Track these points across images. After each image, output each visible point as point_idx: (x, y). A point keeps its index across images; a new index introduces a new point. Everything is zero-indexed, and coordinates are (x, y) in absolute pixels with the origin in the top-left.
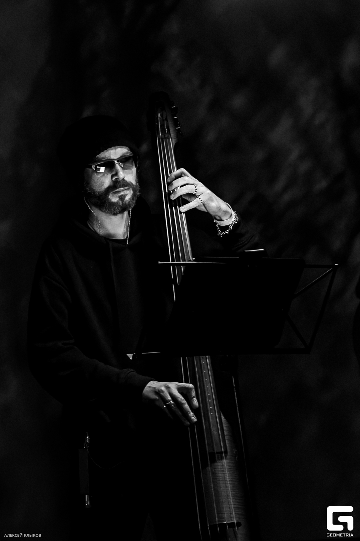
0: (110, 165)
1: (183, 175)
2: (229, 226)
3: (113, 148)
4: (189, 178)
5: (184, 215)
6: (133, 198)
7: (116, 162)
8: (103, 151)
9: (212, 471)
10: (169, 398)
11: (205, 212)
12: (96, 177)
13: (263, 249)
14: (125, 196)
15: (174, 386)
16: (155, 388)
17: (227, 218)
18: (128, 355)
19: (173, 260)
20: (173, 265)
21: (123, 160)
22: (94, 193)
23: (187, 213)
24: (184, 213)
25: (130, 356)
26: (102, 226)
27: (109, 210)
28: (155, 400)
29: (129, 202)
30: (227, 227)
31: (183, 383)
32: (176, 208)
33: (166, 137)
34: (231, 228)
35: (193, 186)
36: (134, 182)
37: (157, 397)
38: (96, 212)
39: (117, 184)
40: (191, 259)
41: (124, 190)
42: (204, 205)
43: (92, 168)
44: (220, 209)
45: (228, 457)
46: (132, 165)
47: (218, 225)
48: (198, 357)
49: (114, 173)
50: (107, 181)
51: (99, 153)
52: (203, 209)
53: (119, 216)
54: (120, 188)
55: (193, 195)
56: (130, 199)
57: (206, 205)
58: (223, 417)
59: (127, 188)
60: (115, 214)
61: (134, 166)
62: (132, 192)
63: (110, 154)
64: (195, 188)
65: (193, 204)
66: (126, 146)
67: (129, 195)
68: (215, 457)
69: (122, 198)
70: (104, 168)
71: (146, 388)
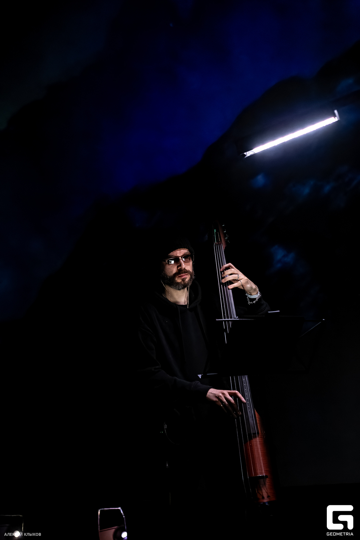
0: (177, 260)
1: (231, 268)
2: (256, 299)
3: (179, 249)
4: (234, 270)
5: (231, 291)
6: (190, 280)
7: (180, 258)
8: (172, 251)
9: (250, 445)
10: (225, 400)
11: (242, 289)
12: (168, 267)
13: (279, 311)
14: (186, 278)
15: (226, 392)
16: (215, 394)
17: (255, 294)
18: (198, 375)
19: (225, 318)
20: (225, 321)
21: (185, 256)
22: (166, 276)
23: (233, 289)
24: (231, 289)
25: (200, 376)
26: (172, 296)
27: (175, 287)
28: (216, 401)
29: (188, 282)
30: (255, 299)
31: (231, 390)
32: (226, 287)
33: (219, 243)
34: (257, 299)
35: (236, 275)
36: (191, 271)
37: (217, 400)
38: (168, 288)
39: (180, 272)
40: (235, 317)
41: (185, 275)
42: (242, 286)
43: (165, 262)
44: (252, 288)
45: (259, 436)
46: (190, 259)
47: (248, 297)
48: (240, 376)
49: (179, 265)
50: (175, 270)
51: (170, 253)
52: (242, 288)
53: (182, 290)
54: (182, 274)
55: (236, 280)
56: (188, 280)
57: (244, 286)
58: (256, 412)
59: (187, 274)
60: (179, 290)
61: (191, 260)
62: (190, 276)
63: (177, 253)
64: (237, 276)
65: (235, 285)
66: (187, 248)
67: (188, 278)
68: (252, 437)
69: (183, 280)
70: (174, 261)
71: (208, 394)
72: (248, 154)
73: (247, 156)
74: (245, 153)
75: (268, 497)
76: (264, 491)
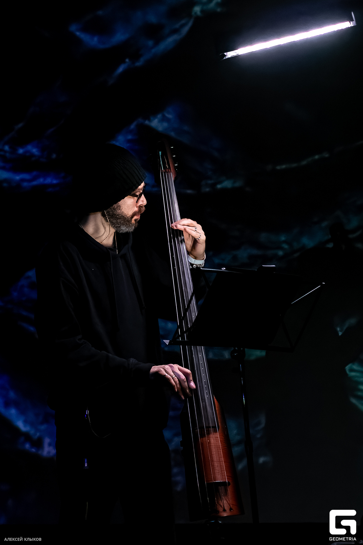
9: (208, 441)
33: (167, 171)
45: (219, 431)
69: (136, 221)
72: (230, 54)
73: (227, 57)
74: (225, 54)
75: (231, 509)
76: (225, 502)
